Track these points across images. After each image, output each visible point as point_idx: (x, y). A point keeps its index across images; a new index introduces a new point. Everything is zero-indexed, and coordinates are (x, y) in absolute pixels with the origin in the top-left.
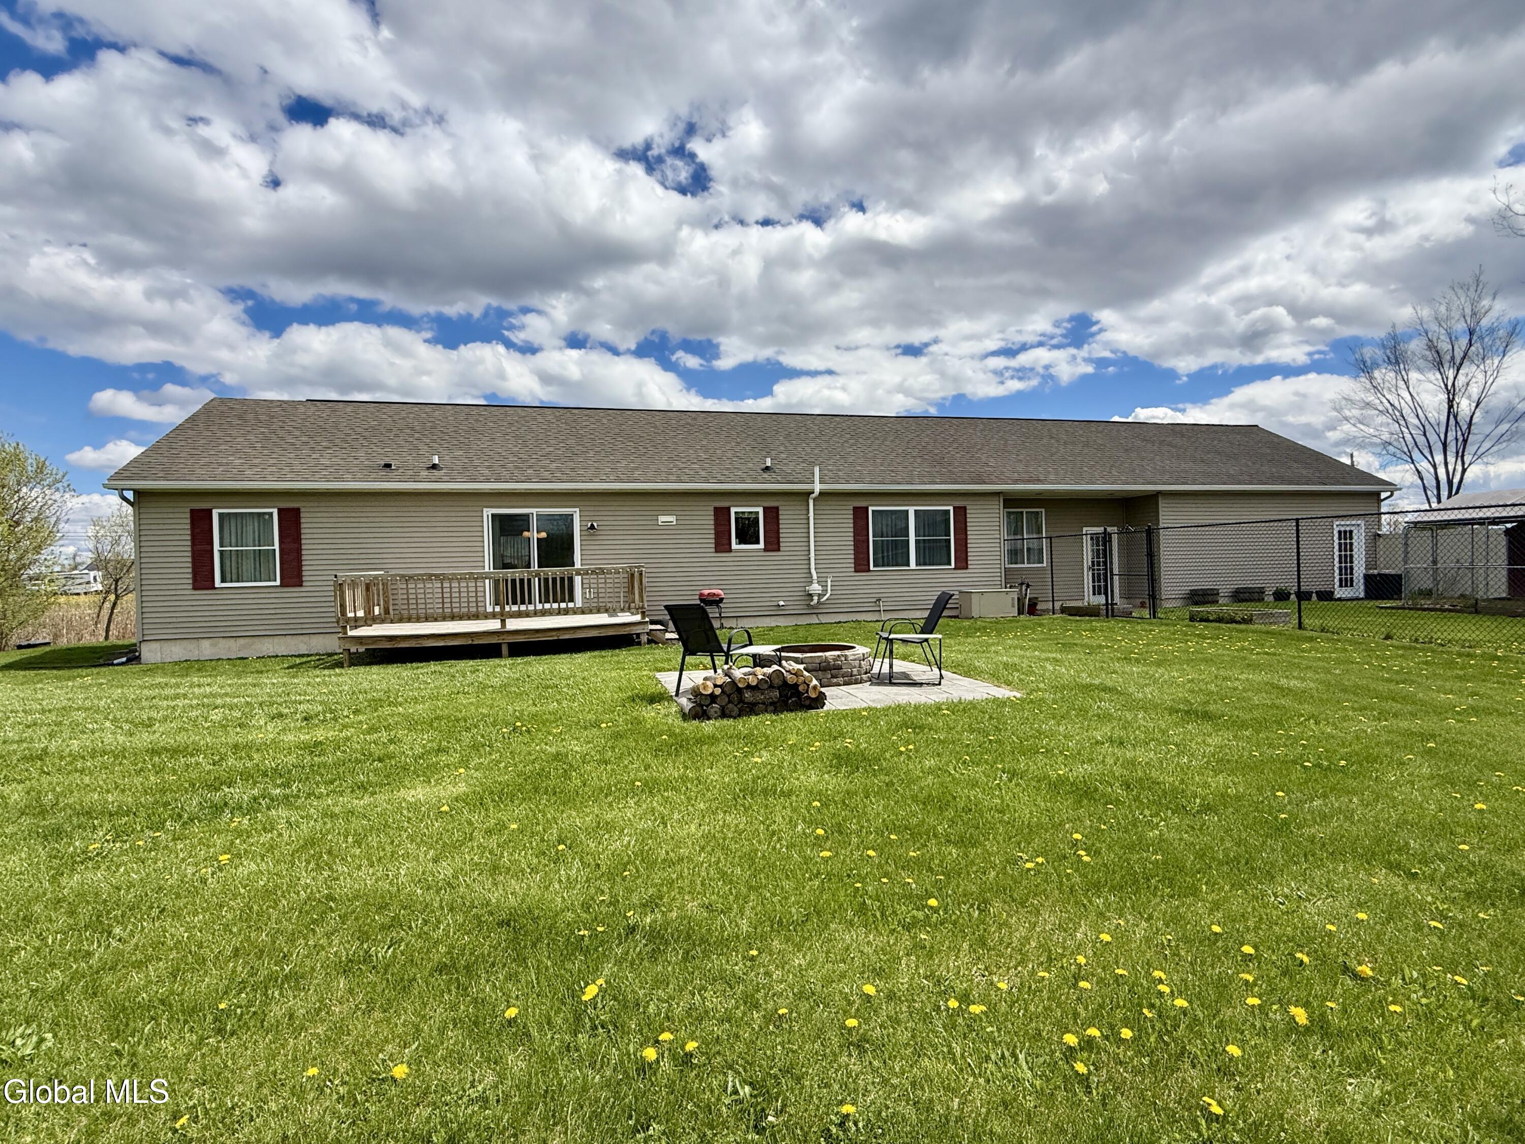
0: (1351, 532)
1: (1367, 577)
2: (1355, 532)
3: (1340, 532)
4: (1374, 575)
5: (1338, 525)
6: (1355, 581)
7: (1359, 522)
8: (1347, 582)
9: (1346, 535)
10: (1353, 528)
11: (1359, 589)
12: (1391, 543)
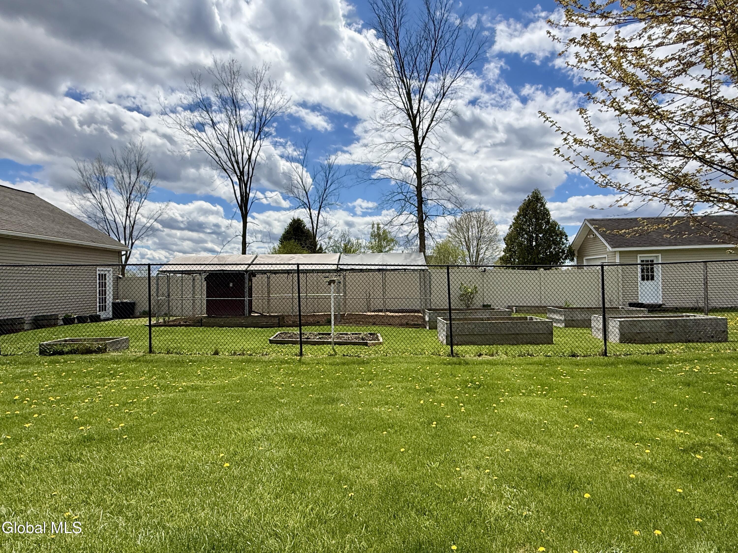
0: (105, 275)
1: (114, 305)
2: (108, 275)
3: (99, 275)
4: (118, 303)
5: (99, 270)
6: (107, 307)
7: (108, 269)
8: (103, 308)
9: (103, 277)
10: (106, 272)
11: (109, 312)
12: (128, 283)
